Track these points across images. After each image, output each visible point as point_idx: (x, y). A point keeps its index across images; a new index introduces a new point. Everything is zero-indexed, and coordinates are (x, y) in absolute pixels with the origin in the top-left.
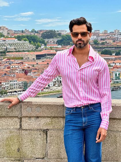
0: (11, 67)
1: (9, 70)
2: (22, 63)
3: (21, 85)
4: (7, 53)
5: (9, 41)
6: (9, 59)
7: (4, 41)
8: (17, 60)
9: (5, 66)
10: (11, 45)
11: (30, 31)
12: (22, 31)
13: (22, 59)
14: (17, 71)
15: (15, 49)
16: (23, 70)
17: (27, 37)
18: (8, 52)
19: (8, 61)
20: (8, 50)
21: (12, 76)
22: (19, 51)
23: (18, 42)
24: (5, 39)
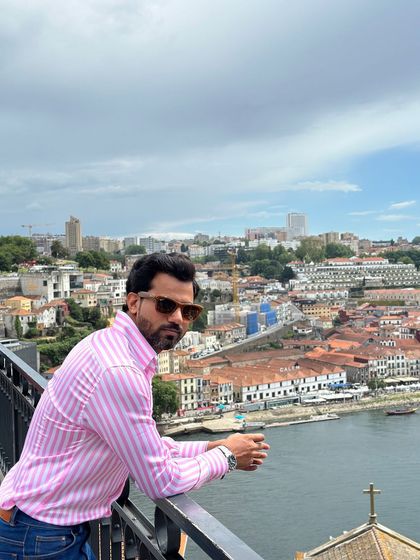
0: (382, 322)
1: (375, 329)
2: (406, 314)
3: (415, 367)
4: (366, 292)
5: (367, 264)
6: (373, 304)
7: (358, 264)
8: (393, 307)
9: (366, 321)
10: (373, 272)
11: (410, 241)
12: (392, 242)
13: (402, 303)
14: (396, 333)
15: (383, 281)
16: (412, 331)
17: (409, 254)
18: (368, 289)
19: (371, 308)
20: (367, 285)
21: (387, 344)
22: (393, 287)
23: (391, 266)
24: (360, 260)
